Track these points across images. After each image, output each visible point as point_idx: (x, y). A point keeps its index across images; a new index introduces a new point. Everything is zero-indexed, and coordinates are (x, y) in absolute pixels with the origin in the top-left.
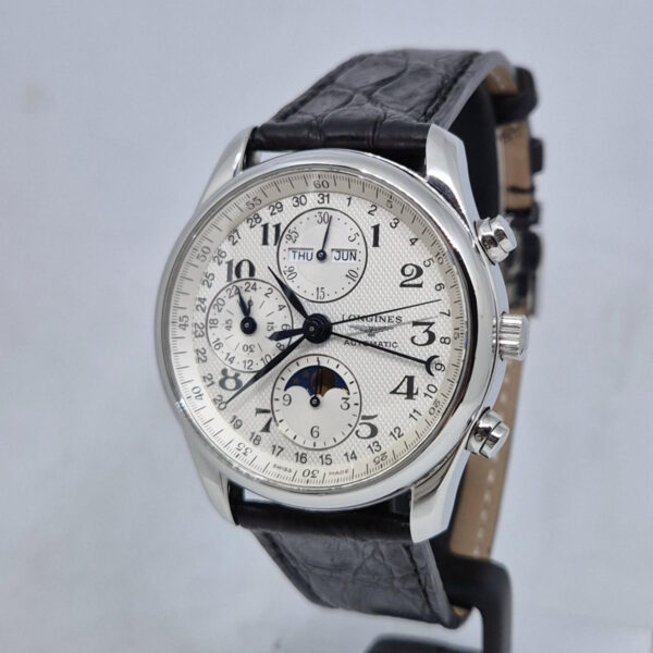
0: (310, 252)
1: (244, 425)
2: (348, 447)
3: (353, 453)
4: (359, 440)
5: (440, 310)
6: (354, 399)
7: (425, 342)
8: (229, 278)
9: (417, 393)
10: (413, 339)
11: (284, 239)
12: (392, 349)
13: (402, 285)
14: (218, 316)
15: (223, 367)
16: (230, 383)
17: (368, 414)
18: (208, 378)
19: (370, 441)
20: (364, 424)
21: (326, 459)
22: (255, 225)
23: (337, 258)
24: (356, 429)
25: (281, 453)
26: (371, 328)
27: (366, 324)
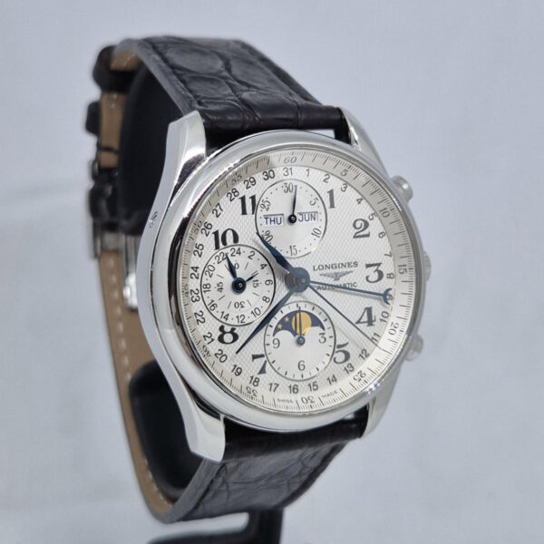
0: (279, 217)
1: (244, 372)
2: (328, 373)
3: (334, 376)
4: (337, 365)
5: (385, 253)
6: (329, 333)
7: (376, 279)
8: (217, 247)
9: (375, 320)
10: (367, 277)
11: (259, 209)
12: (353, 288)
13: (355, 237)
14: (210, 281)
15: (220, 324)
16: (228, 338)
17: (341, 343)
18: (208, 336)
19: (345, 365)
20: (340, 351)
21: (313, 386)
22: (234, 198)
23: (301, 219)
24: (334, 357)
25: (277, 388)
26: (336, 274)
27: (332, 271)
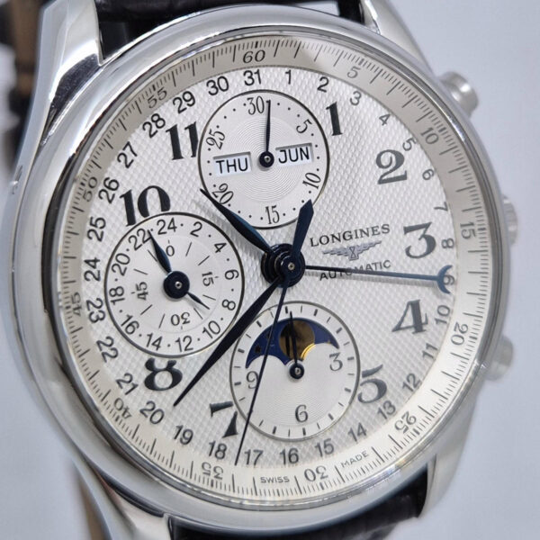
0: (242, 159)
1: (196, 435)
2: (351, 421)
3: (361, 427)
4: (364, 407)
6: (346, 352)
7: (423, 252)
8: (131, 220)
9: (426, 322)
10: (408, 251)
11: (205, 146)
12: (385, 270)
13: (381, 181)
14: (122, 282)
15: (146, 357)
16: (163, 379)
17: (369, 369)
18: (126, 381)
19: (379, 405)
20: (369, 381)
21: (325, 446)
22: (156, 132)
23: (283, 160)
24: (358, 392)
25: (260, 458)
26: (353, 248)
27: (345, 244)
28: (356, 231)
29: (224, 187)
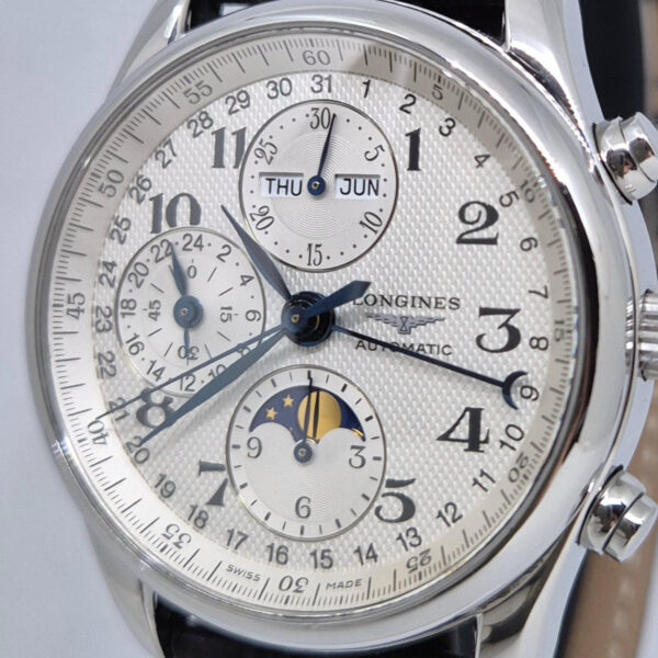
0: (297, 181)
1: (179, 492)
2: (360, 537)
3: (371, 548)
4: (381, 525)
5: (530, 287)
6: (373, 448)
7: (501, 346)
8: (156, 228)
9: (486, 441)
10: (479, 339)
11: (252, 157)
12: (441, 357)
13: (460, 241)
14: (137, 295)
15: (143, 386)
16: (156, 416)
17: (397, 478)
18: (118, 405)
19: (401, 528)
20: (392, 494)
21: (323, 557)
22: (201, 132)
23: (345, 191)
24: (376, 504)
25: (243, 544)
26: (405, 319)
27: (395, 311)
28: (413, 298)
29: (265, 210)
